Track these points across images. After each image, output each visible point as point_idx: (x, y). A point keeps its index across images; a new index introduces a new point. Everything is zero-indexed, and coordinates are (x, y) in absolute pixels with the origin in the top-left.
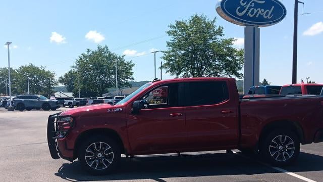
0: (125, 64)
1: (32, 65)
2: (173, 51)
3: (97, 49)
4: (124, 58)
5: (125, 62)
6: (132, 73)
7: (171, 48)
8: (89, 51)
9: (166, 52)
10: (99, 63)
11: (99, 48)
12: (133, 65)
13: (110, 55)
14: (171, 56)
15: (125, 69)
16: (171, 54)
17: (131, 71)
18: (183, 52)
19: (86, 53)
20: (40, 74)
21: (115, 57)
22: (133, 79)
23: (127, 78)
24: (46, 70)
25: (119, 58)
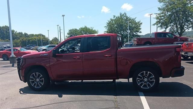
0: (136, 23)
1: (86, 27)
2: (162, 13)
3: (119, 15)
4: (136, 19)
5: (136, 22)
6: (140, 29)
7: (161, 11)
8: (114, 16)
9: (158, 14)
10: (120, 24)
11: (120, 14)
12: (141, 24)
13: (127, 18)
14: (161, 17)
15: (136, 26)
16: (161, 15)
17: (140, 27)
18: (169, 13)
19: (113, 18)
20: (90, 32)
21: (130, 19)
22: (141, 32)
23: (138, 32)
24: (94, 29)
25: (133, 20)
